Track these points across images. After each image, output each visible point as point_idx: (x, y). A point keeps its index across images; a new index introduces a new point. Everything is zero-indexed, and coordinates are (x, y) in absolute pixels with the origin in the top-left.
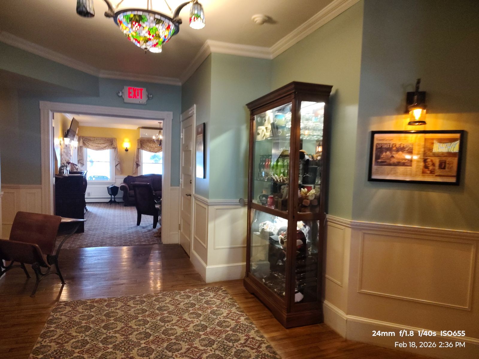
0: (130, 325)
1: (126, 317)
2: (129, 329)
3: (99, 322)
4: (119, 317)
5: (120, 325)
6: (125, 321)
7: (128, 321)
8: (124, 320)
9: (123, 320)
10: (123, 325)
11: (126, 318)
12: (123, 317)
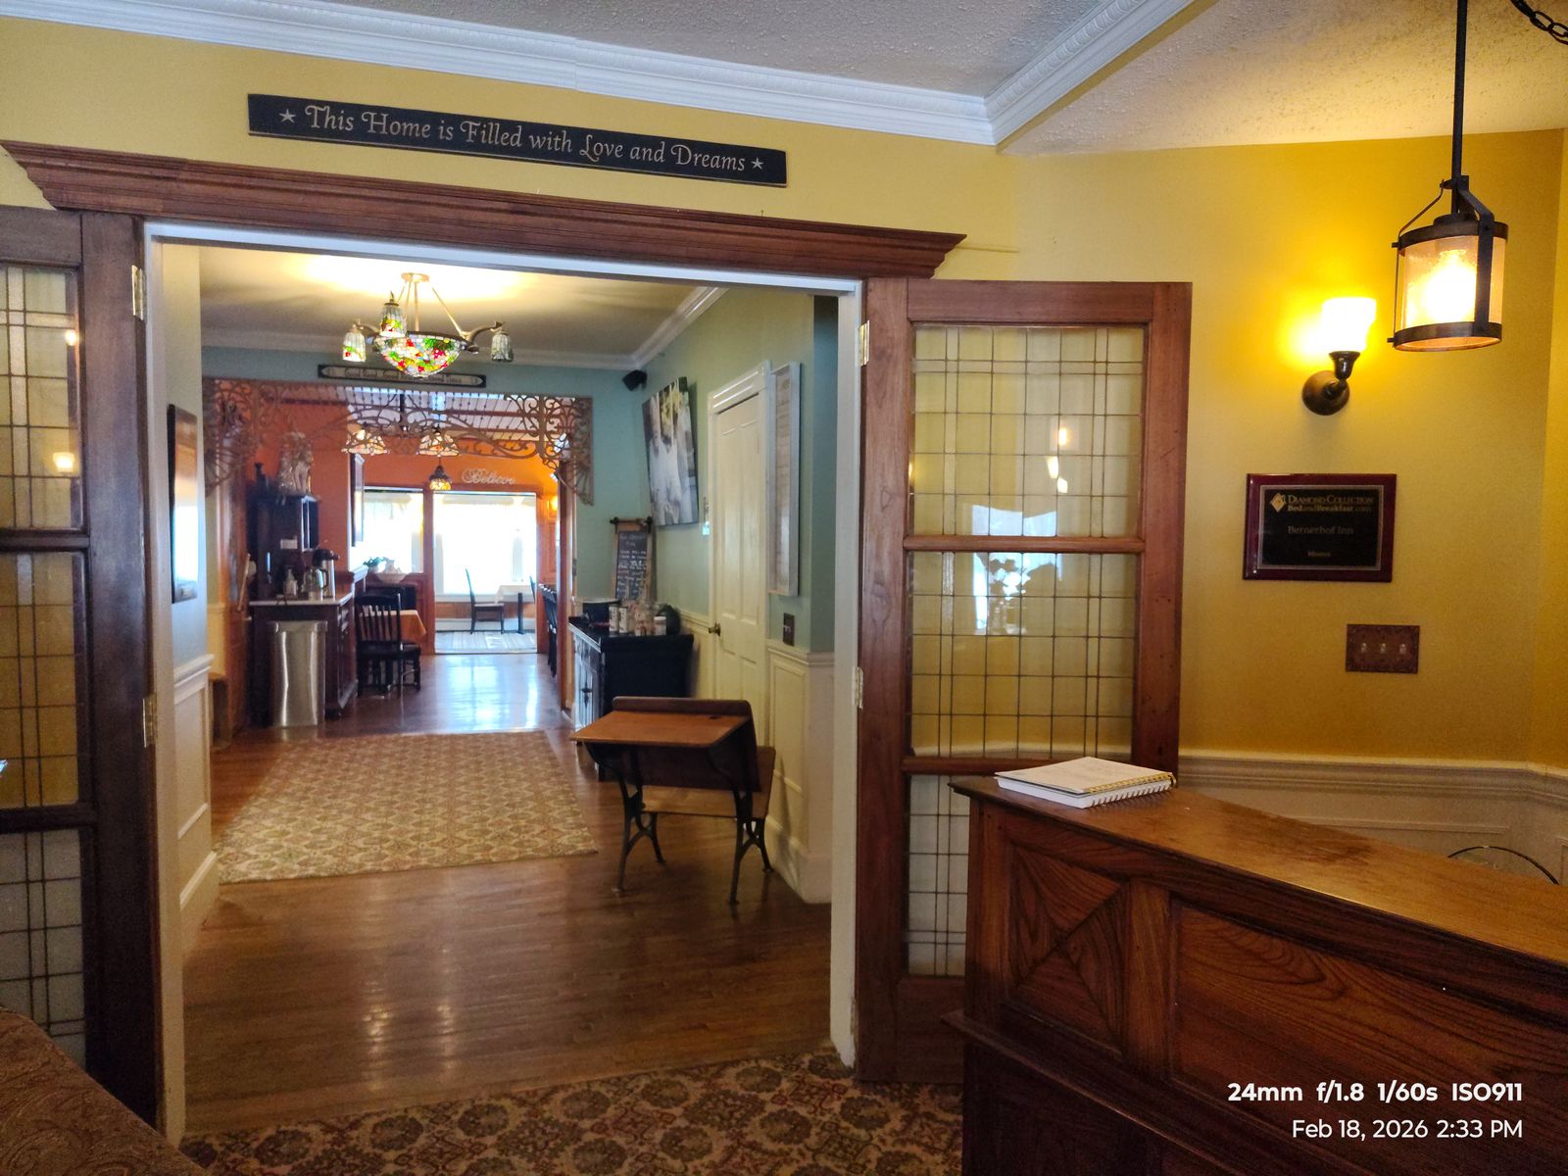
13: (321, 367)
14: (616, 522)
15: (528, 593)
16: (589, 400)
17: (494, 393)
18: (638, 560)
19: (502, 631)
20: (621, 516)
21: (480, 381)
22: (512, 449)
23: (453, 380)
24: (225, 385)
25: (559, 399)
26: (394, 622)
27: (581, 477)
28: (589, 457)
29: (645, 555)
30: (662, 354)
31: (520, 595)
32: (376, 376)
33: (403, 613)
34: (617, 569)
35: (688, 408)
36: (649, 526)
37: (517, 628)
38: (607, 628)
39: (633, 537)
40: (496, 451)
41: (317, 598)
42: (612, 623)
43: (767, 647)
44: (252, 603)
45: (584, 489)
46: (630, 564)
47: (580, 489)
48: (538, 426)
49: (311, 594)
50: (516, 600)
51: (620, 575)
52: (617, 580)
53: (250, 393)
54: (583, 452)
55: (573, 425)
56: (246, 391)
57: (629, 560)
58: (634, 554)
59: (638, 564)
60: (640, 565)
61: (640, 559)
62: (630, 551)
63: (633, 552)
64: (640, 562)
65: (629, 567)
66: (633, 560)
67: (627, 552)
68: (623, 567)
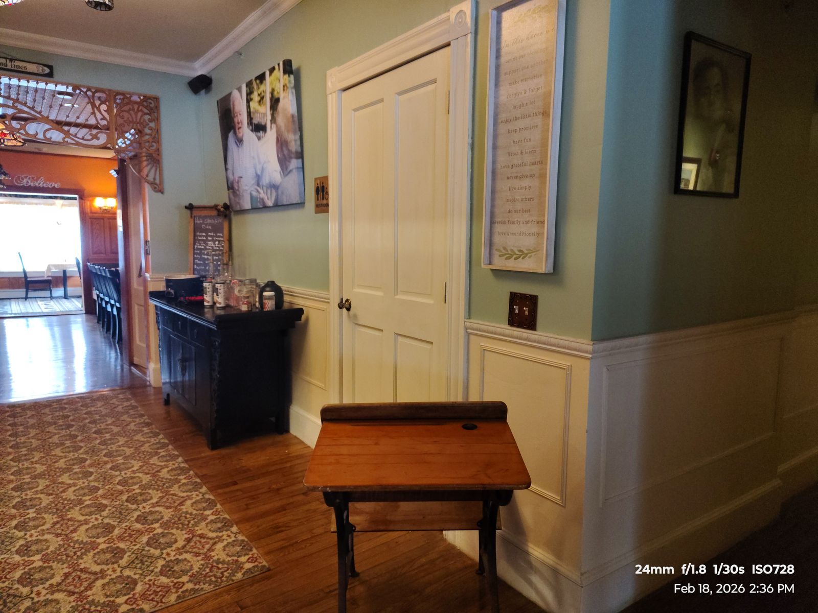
0: (60, 539)
1: (71, 554)
2: (59, 531)
3: (127, 535)
4: (89, 552)
5: (81, 535)
6: (72, 544)
7: (66, 546)
8: (74, 548)
9: (77, 546)
10: (75, 536)
11: (71, 551)
12: (79, 554)
14: (190, 207)
15: (73, 269)
16: (156, 100)
17: (62, 84)
18: (214, 241)
19: (51, 298)
20: (195, 203)
21: (47, 70)
22: (83, 138)
23: (19, 67)
25: (127, 96)
27: (151, 169)
28: (158, 150)
29: (222, 237)
30: (239, 53)
31: (64, 272)
34: (194, 250)
35: (294, 91)
36: (226, 212)
37: (63, 295)
38: (203, 301)
39: (209, 221)
40: (66, 139)
42: (208, 298)
43: (466, 328)
45: (154, 179)
46: (207, 244)
47: (151, 178)
48: (108, 118)
50: (61, 275)
51: (197, 254)
52: (195, 259)
54: (153, 146)
55: (142, 120)
57: (205, 241)
58: (210, 236)
59: (214, 244)
60: (217, 245)
61: (217, 240)
62: (207, 234)
63: (209, 234)
64: (217, 242)
65: (205, 247)
66: (210, 241)
67: (204, 234)
68: (200, 247)
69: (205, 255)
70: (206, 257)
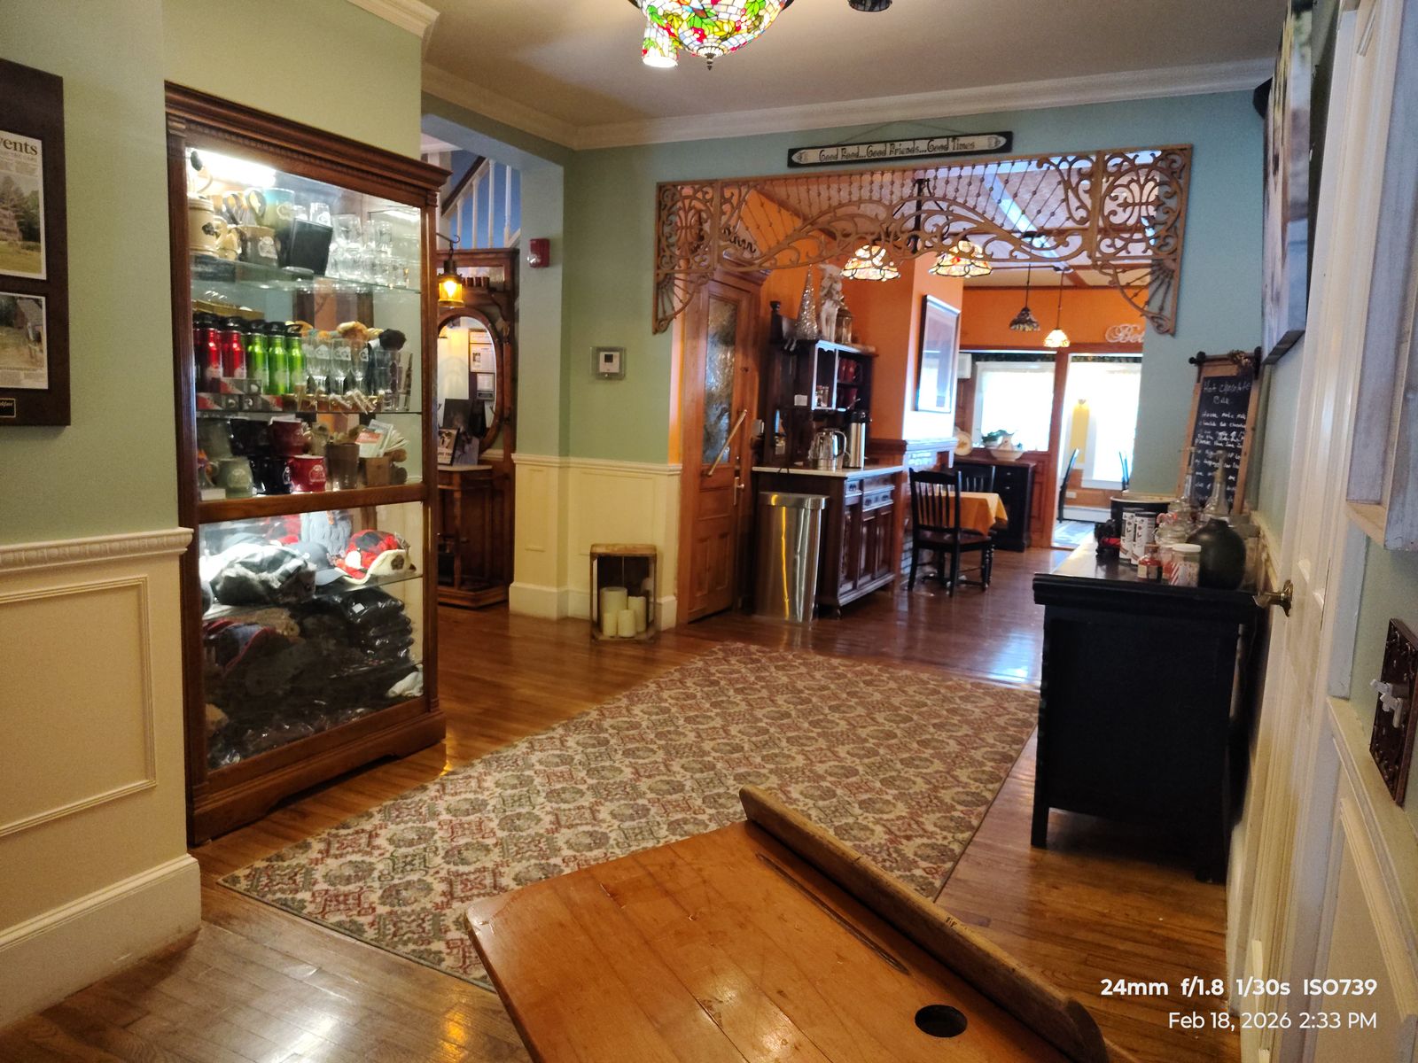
13: (792, 152)
14: (1201, 360)
16: (1187, 151)
17: (1022, 159)
18: (1229, 430)
20: (1210, 352)
21: (1003, 141)
23: (964, 146)
24: (687, 191)
25: (1131, 156)
26: (952, 504)
27: (1159, 288)
28: (1176, 251)
29: (1243, 422)
32: (857, 155)
33: (963, 495)
34: (1193, 446)
36: (1253, 366)
39: (1228, 388)
40: (1015, 253)
41: (828, 467)
44: (755, 469)
45: (1161, 309)
46: (1216, 437)
47: (1156, 308)
48: (1090, 205)
49: (822, 463)
52: (1191, 466)
53: (712, 199)
54: (1166, 244)
55: (1152, 198)
56: (708, 197)
57: (1214, 431)
58: (1225, 420)
59: (1229, 437)
60: (1232, 440)
61: (1235, 429)
62: (1219, 414)
63: (1224, 415)
64: (1234, 433)
65: (1212, 442)
66: (1222, 429)
67: (1214, 415)
68: (1204, 442)
69: (1208, 459)
70: (1210, 463)
